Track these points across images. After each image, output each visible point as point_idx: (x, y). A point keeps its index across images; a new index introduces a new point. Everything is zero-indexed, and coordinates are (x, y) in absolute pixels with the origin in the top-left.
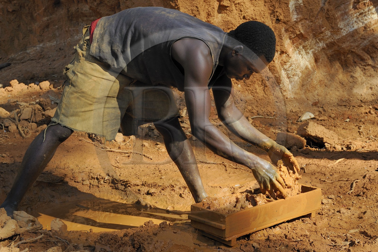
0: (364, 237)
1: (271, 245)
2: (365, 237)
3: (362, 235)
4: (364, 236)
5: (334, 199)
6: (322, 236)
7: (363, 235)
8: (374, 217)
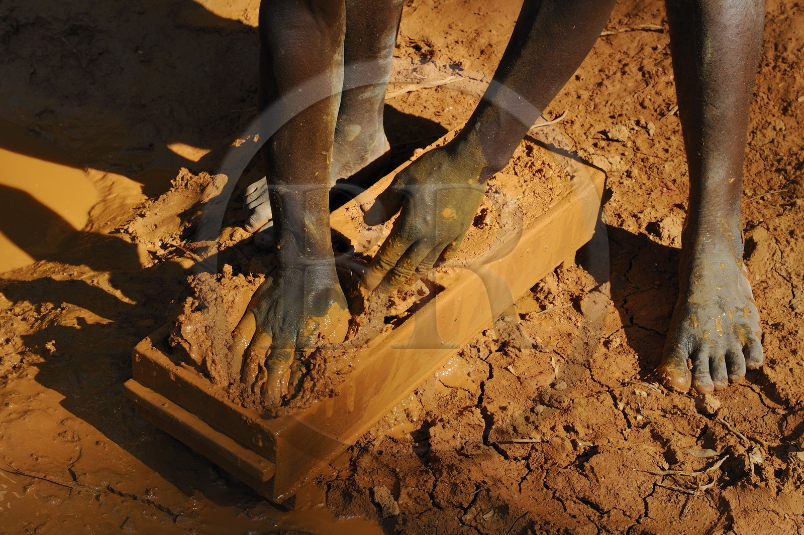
0: (762, 401)
1: (441, 496)
2: (768, 401)
3: (754, 386)
4: (763, 396)
5: (629, 144)
6: (616, 407)
7: (758, 390)
8: (784, 274)
